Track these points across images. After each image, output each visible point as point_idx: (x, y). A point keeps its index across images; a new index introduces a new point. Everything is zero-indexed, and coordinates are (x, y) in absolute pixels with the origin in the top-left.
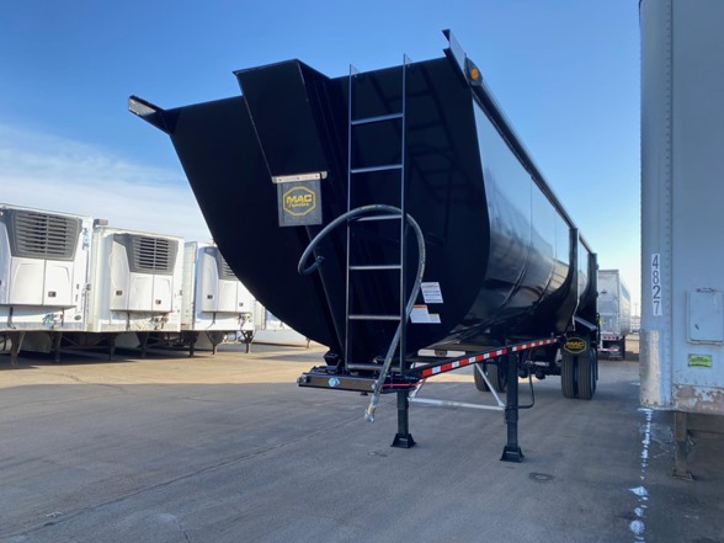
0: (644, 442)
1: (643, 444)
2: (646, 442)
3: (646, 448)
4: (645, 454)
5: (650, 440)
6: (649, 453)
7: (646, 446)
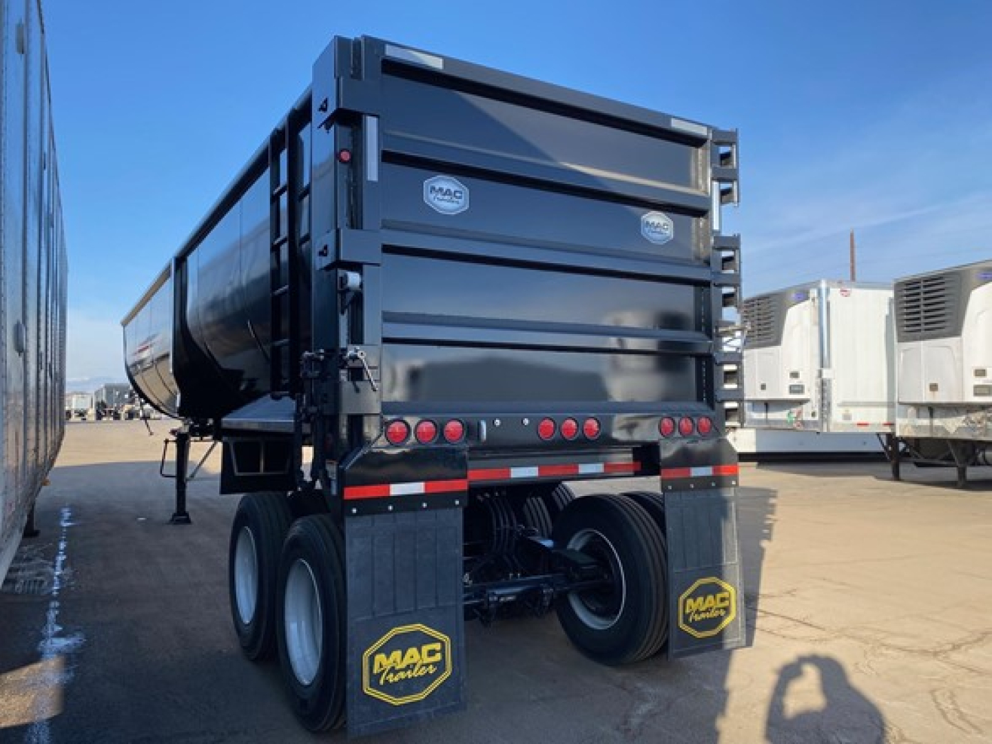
0: (64, 557)
1: (65, 554)
2: (61, 558)
3: (61, 551)
4: (62, 546)
5: (55, 562)
6: (58, 546)
7: (62, 553)
